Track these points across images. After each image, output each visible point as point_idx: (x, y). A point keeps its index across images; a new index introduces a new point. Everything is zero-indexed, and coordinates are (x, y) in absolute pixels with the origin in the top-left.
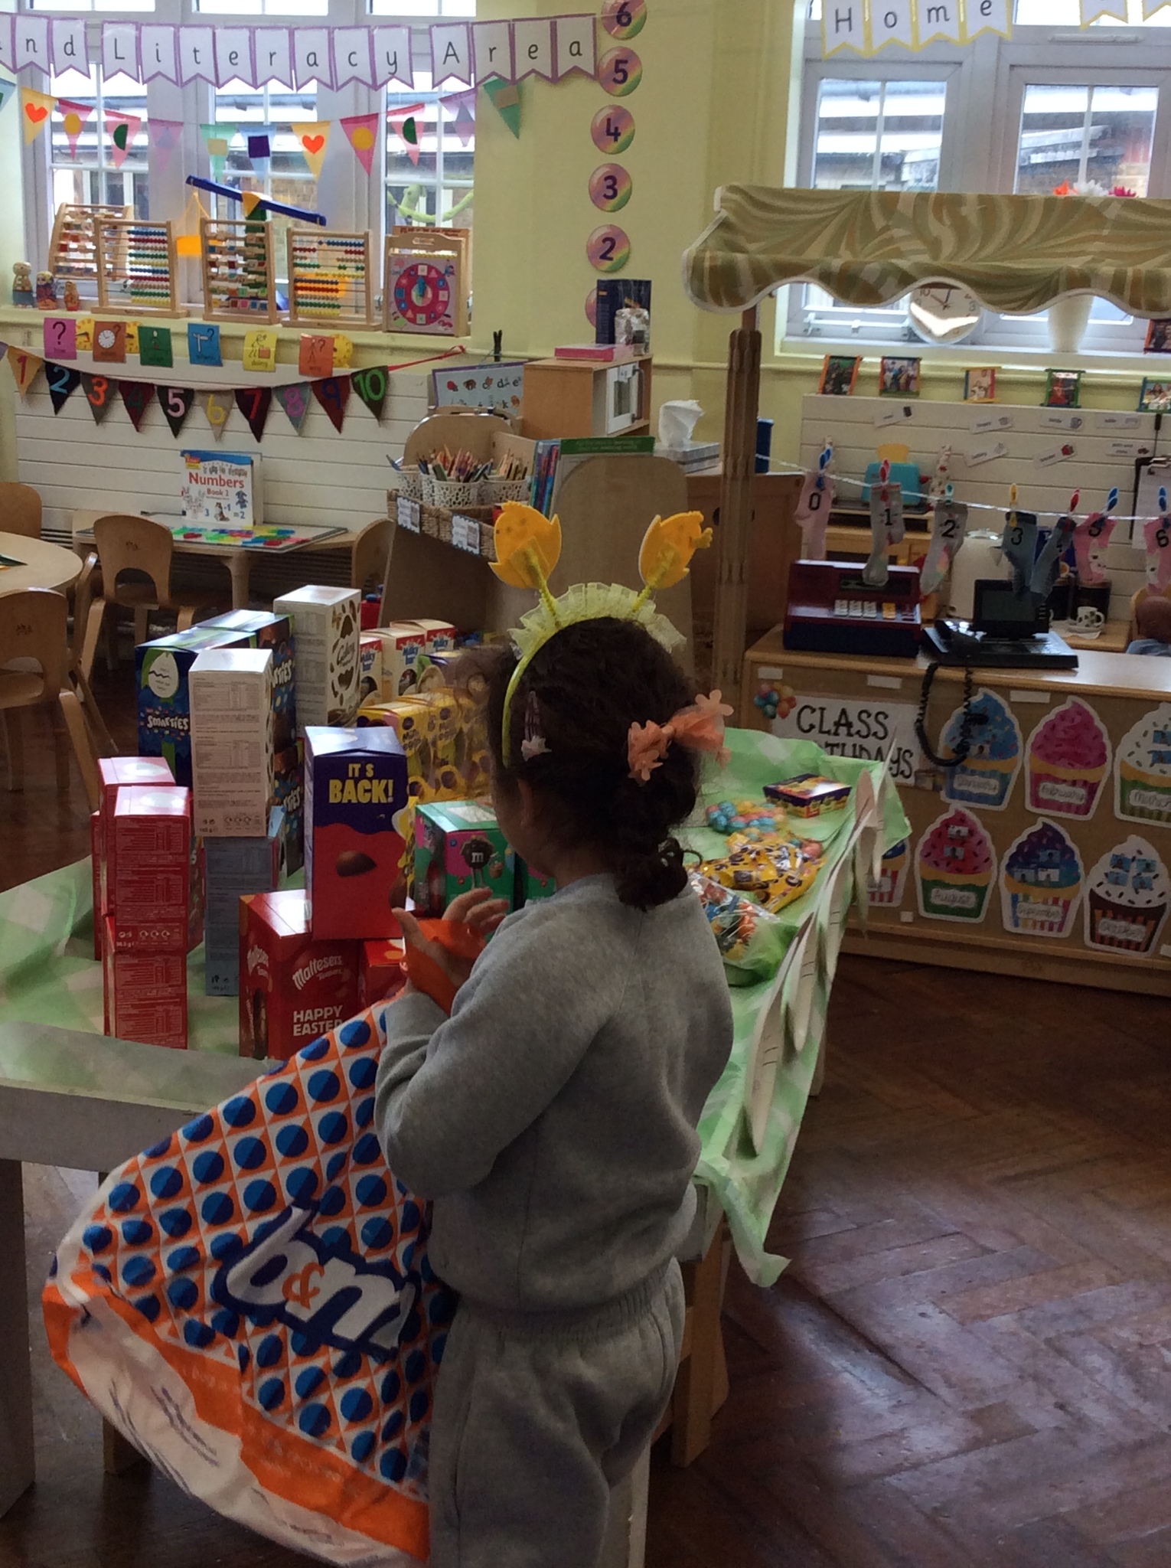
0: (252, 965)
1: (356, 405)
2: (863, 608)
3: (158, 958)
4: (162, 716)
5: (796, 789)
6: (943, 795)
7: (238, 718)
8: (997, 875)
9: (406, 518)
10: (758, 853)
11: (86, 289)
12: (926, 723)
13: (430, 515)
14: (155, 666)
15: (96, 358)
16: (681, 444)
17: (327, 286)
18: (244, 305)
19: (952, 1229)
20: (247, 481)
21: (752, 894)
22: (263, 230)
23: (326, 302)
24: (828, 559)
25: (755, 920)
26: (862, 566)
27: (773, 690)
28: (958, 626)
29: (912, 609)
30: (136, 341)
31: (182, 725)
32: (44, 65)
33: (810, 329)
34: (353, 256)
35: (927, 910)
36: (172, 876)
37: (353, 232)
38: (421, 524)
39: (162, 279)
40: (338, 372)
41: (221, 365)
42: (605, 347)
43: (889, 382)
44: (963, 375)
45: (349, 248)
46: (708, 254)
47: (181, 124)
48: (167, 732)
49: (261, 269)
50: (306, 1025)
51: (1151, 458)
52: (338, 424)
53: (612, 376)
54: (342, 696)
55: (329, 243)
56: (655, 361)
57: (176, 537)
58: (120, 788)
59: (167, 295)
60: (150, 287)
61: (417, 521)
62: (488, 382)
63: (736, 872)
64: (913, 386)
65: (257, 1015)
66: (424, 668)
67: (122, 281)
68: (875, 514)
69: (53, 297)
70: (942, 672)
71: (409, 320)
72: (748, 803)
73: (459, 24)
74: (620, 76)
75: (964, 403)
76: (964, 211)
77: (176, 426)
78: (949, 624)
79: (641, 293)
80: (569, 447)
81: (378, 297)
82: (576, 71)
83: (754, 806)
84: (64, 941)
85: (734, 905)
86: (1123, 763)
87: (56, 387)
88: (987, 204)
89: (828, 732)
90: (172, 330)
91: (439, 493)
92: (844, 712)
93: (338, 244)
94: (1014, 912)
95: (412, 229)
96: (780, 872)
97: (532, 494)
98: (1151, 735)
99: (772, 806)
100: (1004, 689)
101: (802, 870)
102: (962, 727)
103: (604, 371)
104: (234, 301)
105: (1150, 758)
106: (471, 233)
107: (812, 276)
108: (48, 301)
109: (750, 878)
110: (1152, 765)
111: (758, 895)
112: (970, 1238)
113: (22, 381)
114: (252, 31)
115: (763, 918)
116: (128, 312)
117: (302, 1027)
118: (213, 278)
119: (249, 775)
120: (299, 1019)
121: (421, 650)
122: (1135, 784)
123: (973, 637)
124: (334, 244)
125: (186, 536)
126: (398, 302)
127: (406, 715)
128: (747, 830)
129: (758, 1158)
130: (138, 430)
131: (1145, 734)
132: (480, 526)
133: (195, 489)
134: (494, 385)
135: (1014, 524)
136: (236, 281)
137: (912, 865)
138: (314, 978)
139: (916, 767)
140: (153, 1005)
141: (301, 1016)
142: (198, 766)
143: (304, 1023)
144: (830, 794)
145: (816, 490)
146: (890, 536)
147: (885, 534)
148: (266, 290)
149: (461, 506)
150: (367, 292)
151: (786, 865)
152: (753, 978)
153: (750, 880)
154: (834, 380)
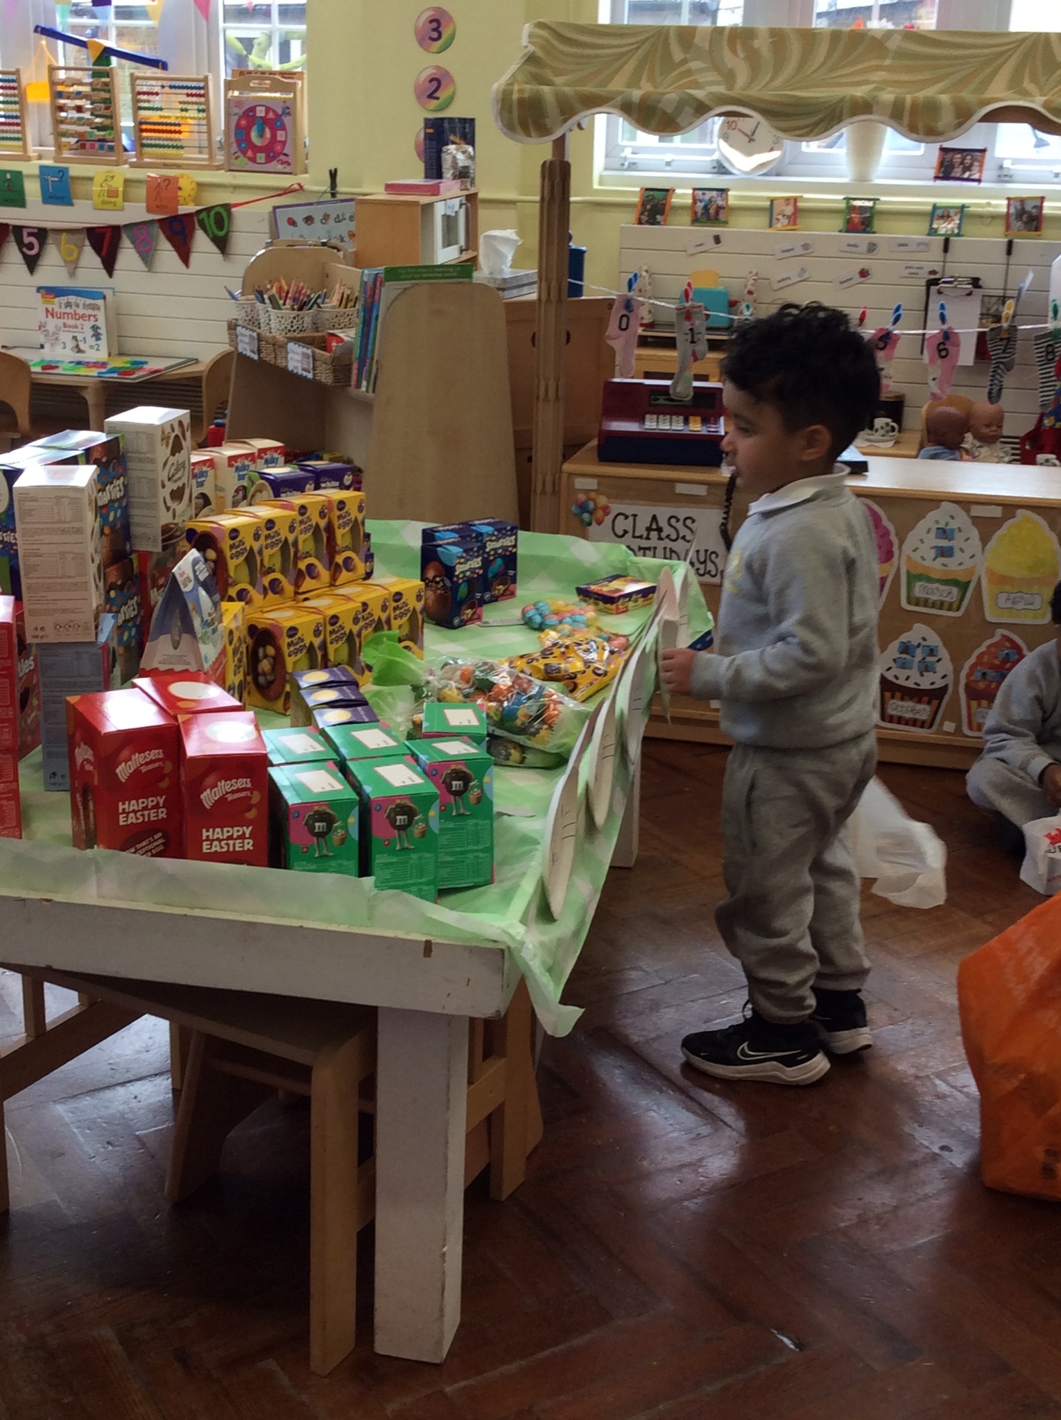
0: (79, 761)
1: (201, 241)
2: (671, 422)
5: (606, 589)
7: (63, 531)
9: (246, 347)
10: (567, 647)
12: (730, 527)
13: (267, 343)
16: (501, 271)
17: (172, 128)
18: (92, 147)
20: (101, 315)
21: (560, 685)
22: (108, 75)
23: (170, 143)
24: (639, 377)
25: (560, 707)
26: (668, 383)
27: (589, 499)
29: (716, 422)
31: (12, 538)
33: (626, 163)
34: (194, 99)
37: (194, 76)
38: (259, 351)
39: (13, 124)
40: (183, 209)
41: (71, 204)
42: (433, 182)
44: (768, 203)
45: (190, 91)
46: (516, 87)
48: (1, 546)
49: (107, 113)
50: (132, 815)
51: (939, 279)
52: (185, 257)
53: (440, 210)
54: (174, 510)
55: (171, 87)
56: (481, 196)
57: (33, 369)
59: (18, 139)
60: (2, 132)
61: (256, 349)
62: (326, 217)
63: (546, 665)
64: (722, 216)
65: (86, 807)
66: (253, 483)
68: (679, 334)
71: (250, 159)
72: (561, 603)
76: (756, 44)
77: (32, 263)
79: (465, 130)
80: (393, 274)
81: (218, 137)
83: (568, 605)
85: (540, 694)
86: (909, 558)
88: (778, 37)
89: (641, 537)
90: (25, 172)
91: (275, 321)
92: (654, 518)
93: (179, 87)
95: (250, 73)
96: (587, 663)
97: (359, 321)
98: (934, 531)
99: (583, 604)
101: (609, 662)
103: (431, 205)
104: (83, 144)
105: (933, 553)
106: (305, 76)
107: (614, 107)
109: (558, 670)
110: (934, 559)
111: (567, 685)
115: (567, 705)
117: (127, 817)
118: (62, 121)
119: (76, 584)
120: (124, 809)
121: (252, 467)
122: (920, 577)
124: (175, 87)
125: (44, 368)
126: (238, 142)
127: (234, 527)
128: (560, 627)
129: (557, 923)
131: (928, 532)
132: (314, 353)
133: (52, 324)
134: (331, 221)
136: (83, 125)
138: (137, 771)
141: (126, 806)
142: (27, 578)
143: (129, 812)
144: (637, 592)
145: (625, 312)
146: (694, 354)
147: (690, 353)
148: (113, 132)
149: (295, 334)
150: (209, 132)
151: (593, 656)
152: (557, 761)
153: (559, 672)
154: (649, 211)
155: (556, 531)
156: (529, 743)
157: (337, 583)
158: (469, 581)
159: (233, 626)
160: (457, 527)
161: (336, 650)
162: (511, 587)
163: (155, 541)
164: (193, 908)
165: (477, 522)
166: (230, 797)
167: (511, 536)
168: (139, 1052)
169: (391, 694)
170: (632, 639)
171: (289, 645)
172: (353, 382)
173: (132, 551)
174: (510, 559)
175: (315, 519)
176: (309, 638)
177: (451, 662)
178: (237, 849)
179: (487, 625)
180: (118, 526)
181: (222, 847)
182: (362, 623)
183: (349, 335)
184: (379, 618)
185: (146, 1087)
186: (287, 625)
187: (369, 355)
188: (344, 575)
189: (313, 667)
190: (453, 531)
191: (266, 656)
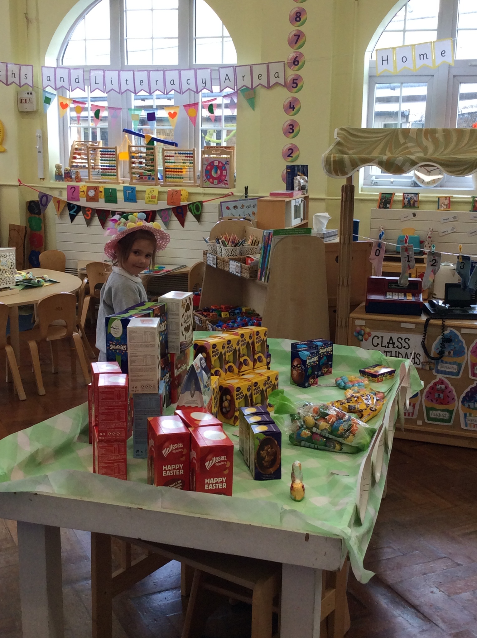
0: (150, 446)
1: (190, 217)
2: (398, 296)
3: (116, 443)
4: (116, 345)
5: (372, 371)
6: (434, 372)
7: (147, 346)
8: (458, 405)
9: (211, 261)
10: (358, 398)
11: (83, 174)
12: (426, 343)
13: (220, 260)
14: (113, 325)
15: (87, 201)
16: (322, 230)
17: (179, 170)
18: (145, 178)
19: (443, 555)
21: (356, 415)
22: (153, 150)
23: (178, 176)
24: (382, 276)
25: (358, 426)
26: (398, 278)
27: (362, 329)
28: (438, 302)
29: (419, 296)
30: (103, 194)
31: (124, 348)
32: (67, 87)
33: (373, 183)
34: (188, 158)
35: (428, 420)
36: (121, 410)
37: (188, 149)
38: (217, 264)
39: (113, 169)
40: (182, 204)
41: (136, 202)
42: (291, 192)
43: (406, 203)
44: (437, 199)
45: (187, 155)
46: (332, 156)
47: (121, 109)
48: (118, 351)
49: (152, 164)
50: (168, 472)
52: (182, 223)
53: (293, 203)
54: (186, 336)
55: (179, 154)
56: (310, 197)
58: (100, 375)
59: (115, 175)
60: (109, 172)
61: (215, 263)
62: (243, 206)
63: (349, 406)
64: (416, 205)
65: (151, 466)
67: (98, 170)
68: (402, 256)
69: (71, 177)
70: (432, 321)
71: (211, 182)
72: (353, 377)
73: (230, 67)
74: (295, 85)
75: (438, 211)
76: (437, 135)
78: (434, 301)
79: (304, 170)
80: (277, 232)
81: (198, 173)
82: (277, 84)
83: (355, 378)
84: (77, 436)
85: (349, 419)
87: (72, 212)
88: (447, 133)
89: (385, 347)
90: (117, 189)
91: (224, 251)
92: (391, 338)
93: (183, 154)
94: (465, 421)
95: (212, 147)
96: (367, 405)
97: (262, 252)
99: (362, 378)
100: (459, 328)
101: (376, 404)
102: (441, 344)
103: (290, 201)
104: (141, 177)
106: (235, 148)
107: (375, 163)
108: (69, 179)
109: (355, 408)
111: (359, 415)
112: (452, 560)
113: (58, 211)
114: (149, 72)
115: (362, 424)
116: (100, 182)
117: (166, 472)
118: (134, 168)
119: (151, 368)
120: (165, 469)
123: (445, 307)
124: (181, 154)
126: (206, 176)
127: (214, 343)
128: (353, 388)
129: (362, 526)
130: (103, 228)
132: (241, 265)
134: (245, 208)
135: (461, 261)
136: (142, 169)
137: (421, 401)
138: (171, 452)
139: (422, 360)
140: (114, 463)
141: (166, 467)
142: (131, 366)
144: (387, 373)
145: (379, 249)
146: (409, 266)
147: (407, 266)
148: (154, 173)
149: (233, 257)
150: (194, 172)
151: (370, 402)
152: (358, 450)
153: (355, 409)
154: (384, 203)
155: (347, 343)
156: (344, 442)
157: (255, 367)
158: (313, 367)
159: (214, 386)
160: (306, 342)
161: (256, 398)
162: (330, 369)
163: (177, 349)
164: (203, 515)
165: (315, 340)
166: (217, 465)
167: (330, 347)
168: (167, 577)
169: (282, 418)
170: (386, 394)
171: (237, 395)
172: (258, 278)
173: (168, 353)
174: (330, 357)
175: (248, 339)
176: (245, 392)
177: (307, 404)
178: (220, 488)
179: (320, 386)
180: (163, 342)
181: (213, 487)
182: (267, 386)
183: (257, 257)
184: (274, 384)
185: (170, 593)
186: (236, 386)
187: (266, 266)
188: (258, 364)
189: (246, 406)
190: (305, 344)
191: (226, 400)
